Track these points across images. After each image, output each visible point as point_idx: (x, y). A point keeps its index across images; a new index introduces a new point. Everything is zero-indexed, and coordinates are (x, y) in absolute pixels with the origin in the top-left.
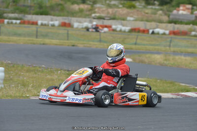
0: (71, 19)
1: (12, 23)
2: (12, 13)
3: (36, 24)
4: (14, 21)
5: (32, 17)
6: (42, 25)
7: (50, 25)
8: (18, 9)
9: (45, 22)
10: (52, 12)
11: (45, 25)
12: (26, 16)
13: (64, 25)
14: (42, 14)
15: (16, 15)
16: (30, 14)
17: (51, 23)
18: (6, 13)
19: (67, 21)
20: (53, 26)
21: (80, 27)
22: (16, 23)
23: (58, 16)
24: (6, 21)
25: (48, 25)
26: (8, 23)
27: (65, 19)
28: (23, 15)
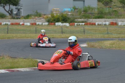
0: (117, 20)
1: (79, 25)
2: (80, 19)
3: (95, 24)
4: (81, 24)
5: (93, 20)
6: (98, 25)
7: (103, 25)
8: (84, 16)
9: (100, 23)
10: (105, 16)
11: (100, 25)
12: (89, 19)
13: (112, 24)
14: (99, 18)
15: (83, 20)
16: (91, 18)
17: (104, 23)
18: (76, 19)
19: (114, 22)
20: (105, 25)
21: (123, 25)
22: (82, 25)
23: (109, 18)
24: (76, 24)
25: (102, 25)
26: (77, 25)
27: (114, 20)
28: (87, 19)
